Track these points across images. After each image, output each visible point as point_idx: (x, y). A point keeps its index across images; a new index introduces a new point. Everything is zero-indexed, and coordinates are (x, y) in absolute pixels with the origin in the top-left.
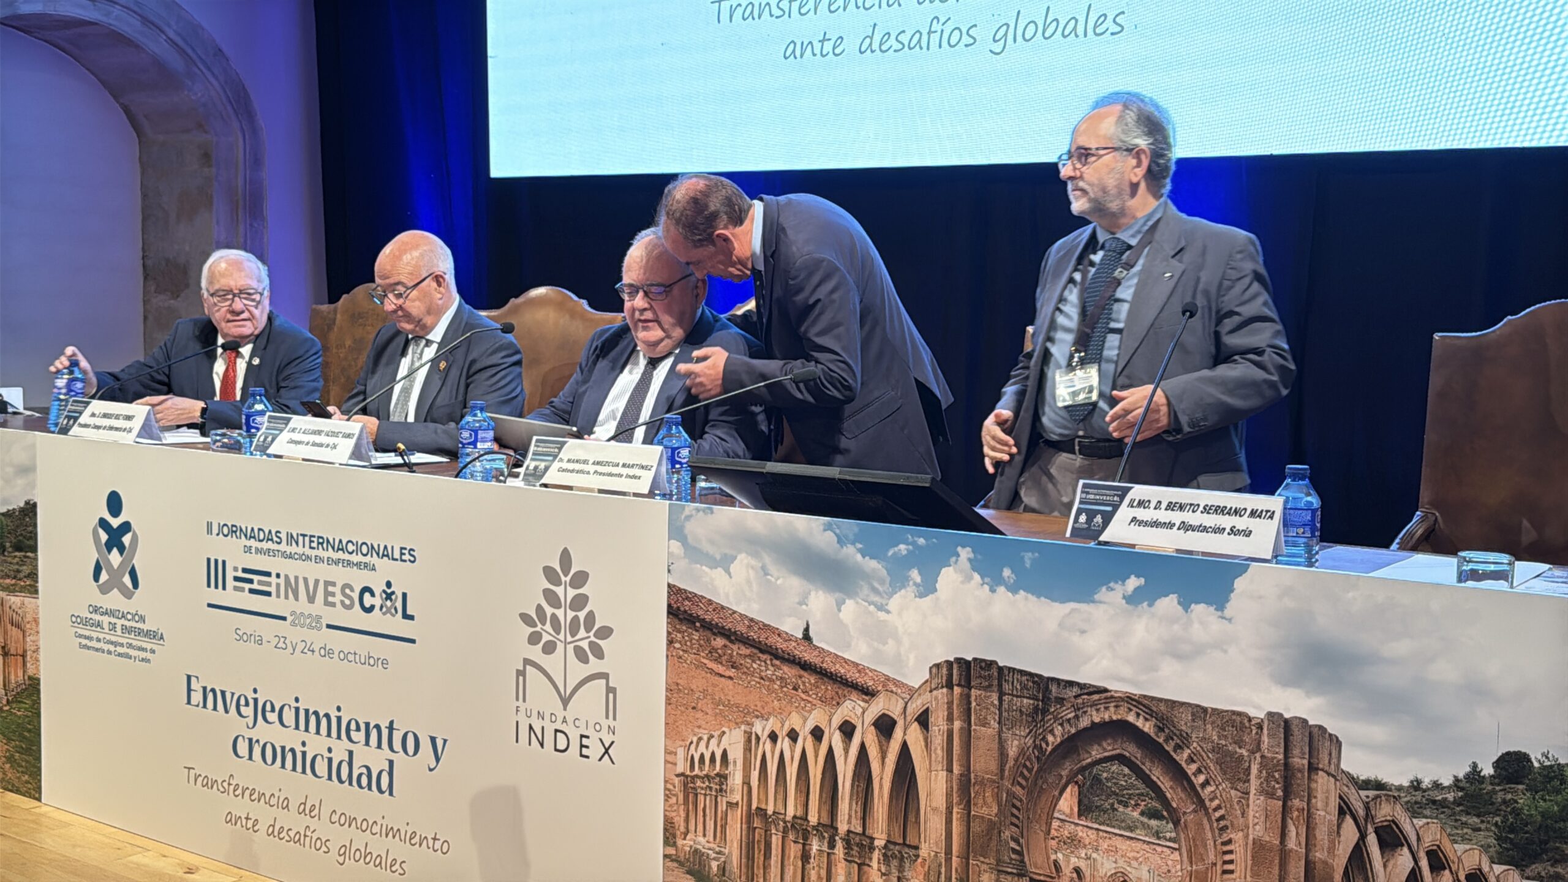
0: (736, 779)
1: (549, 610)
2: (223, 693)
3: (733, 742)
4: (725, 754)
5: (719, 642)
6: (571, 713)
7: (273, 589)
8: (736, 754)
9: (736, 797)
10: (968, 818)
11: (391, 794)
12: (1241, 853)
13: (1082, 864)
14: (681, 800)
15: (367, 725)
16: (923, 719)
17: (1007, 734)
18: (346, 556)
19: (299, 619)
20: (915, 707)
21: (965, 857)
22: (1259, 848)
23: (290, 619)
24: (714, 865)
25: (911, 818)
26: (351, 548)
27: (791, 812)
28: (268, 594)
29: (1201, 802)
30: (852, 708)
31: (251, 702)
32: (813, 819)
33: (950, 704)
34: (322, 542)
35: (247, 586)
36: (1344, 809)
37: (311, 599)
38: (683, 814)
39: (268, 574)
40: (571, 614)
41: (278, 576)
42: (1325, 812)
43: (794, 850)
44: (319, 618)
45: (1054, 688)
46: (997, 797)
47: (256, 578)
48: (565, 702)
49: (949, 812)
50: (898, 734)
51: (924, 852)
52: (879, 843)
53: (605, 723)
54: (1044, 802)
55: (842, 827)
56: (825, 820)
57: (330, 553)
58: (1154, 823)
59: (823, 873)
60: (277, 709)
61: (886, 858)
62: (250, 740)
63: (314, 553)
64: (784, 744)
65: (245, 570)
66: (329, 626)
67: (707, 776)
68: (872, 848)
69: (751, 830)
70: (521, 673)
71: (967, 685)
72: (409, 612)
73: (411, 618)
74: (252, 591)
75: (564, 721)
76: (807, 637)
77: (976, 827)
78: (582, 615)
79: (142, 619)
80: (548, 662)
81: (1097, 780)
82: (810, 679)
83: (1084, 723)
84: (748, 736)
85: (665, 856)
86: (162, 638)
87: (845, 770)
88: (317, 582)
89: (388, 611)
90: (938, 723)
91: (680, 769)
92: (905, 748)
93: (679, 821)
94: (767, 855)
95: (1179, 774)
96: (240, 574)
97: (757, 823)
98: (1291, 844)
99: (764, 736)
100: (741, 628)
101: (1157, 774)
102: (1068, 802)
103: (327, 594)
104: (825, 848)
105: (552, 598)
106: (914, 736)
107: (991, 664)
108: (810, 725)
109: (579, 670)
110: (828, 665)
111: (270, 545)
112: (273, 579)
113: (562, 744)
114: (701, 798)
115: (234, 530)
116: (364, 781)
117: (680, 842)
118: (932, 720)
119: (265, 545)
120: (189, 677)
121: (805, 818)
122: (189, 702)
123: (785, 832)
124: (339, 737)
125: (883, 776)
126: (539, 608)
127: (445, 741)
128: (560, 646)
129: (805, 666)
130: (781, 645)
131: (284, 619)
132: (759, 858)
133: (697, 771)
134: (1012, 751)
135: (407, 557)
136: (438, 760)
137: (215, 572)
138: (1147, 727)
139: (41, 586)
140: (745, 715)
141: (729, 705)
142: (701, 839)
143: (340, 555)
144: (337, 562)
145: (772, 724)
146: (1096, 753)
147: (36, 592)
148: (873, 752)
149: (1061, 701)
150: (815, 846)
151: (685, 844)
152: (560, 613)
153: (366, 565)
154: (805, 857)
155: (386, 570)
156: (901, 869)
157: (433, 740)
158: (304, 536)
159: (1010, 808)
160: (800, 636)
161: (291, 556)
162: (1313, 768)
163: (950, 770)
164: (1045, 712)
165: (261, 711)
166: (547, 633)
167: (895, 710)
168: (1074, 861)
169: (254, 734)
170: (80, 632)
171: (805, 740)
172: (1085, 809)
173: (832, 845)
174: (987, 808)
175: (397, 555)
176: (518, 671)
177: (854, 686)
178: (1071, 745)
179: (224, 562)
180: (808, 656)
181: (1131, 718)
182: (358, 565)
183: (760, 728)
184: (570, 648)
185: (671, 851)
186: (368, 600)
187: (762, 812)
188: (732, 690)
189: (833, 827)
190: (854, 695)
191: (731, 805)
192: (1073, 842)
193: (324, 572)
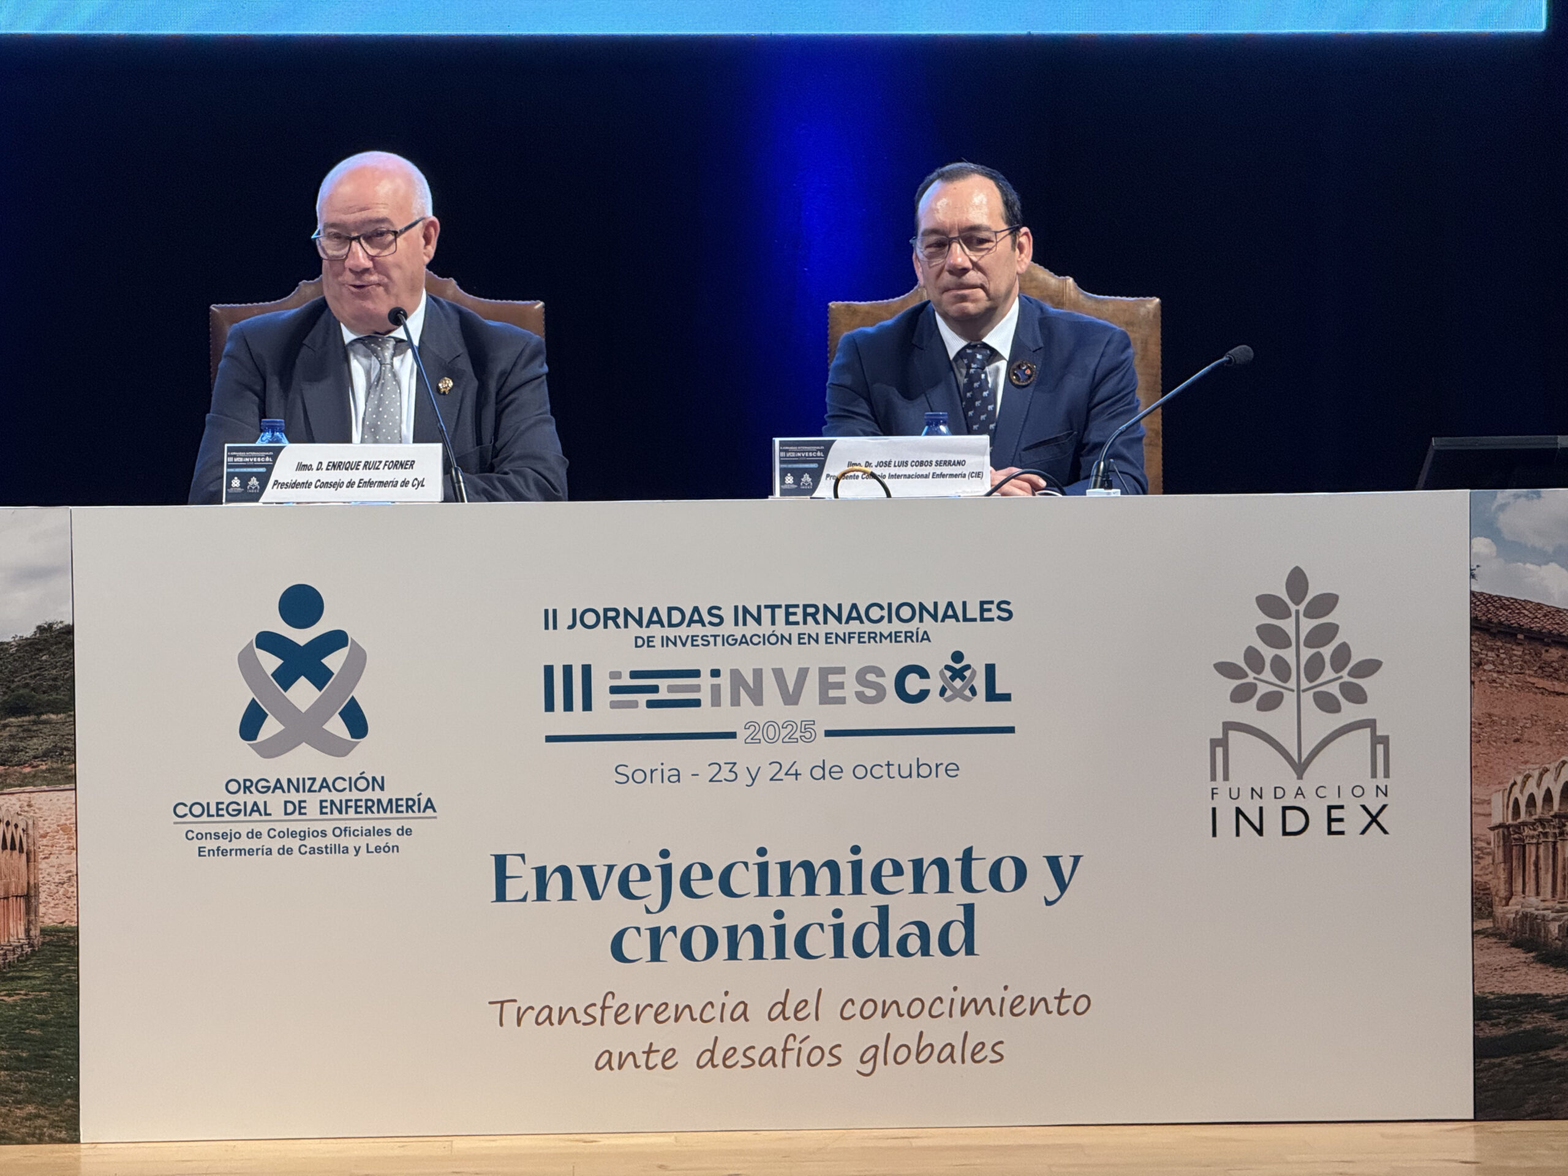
91: (1497, 819)
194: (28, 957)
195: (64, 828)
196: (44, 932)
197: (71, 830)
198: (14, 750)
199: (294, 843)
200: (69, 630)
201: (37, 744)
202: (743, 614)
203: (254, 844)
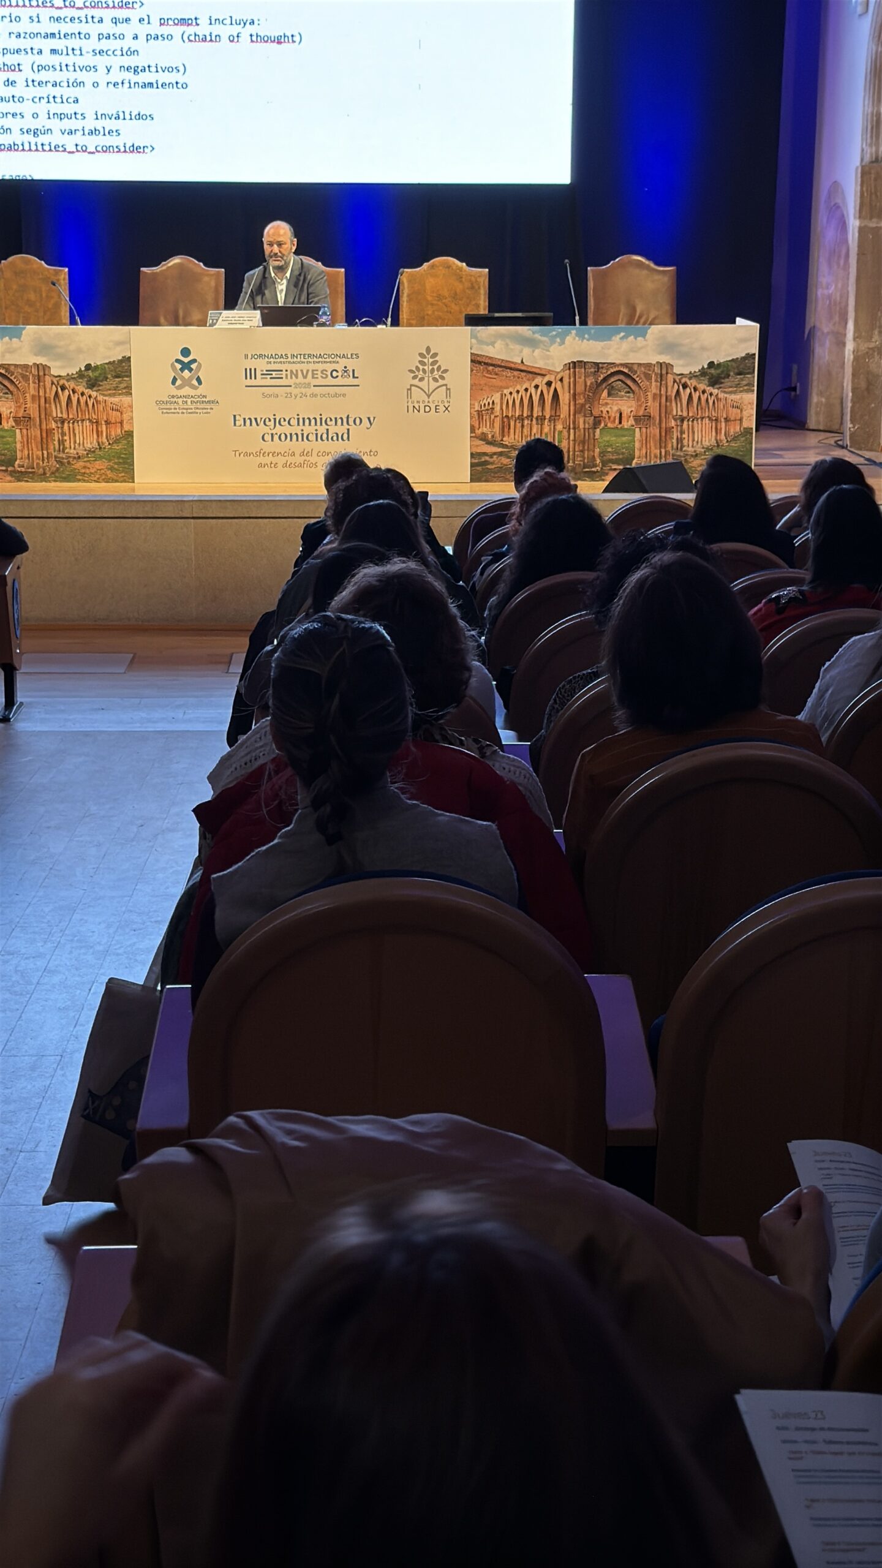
0: (497, 408)
1: (421, 367)
2: (256, 419)
3: (497, 397)
4: (493, 402)
5: (491, 368)
6: (430, 400)
7: (284, 376)
8: (497, 401)
9: (498, 414)
10: (575, 404)
11: (349, 440)
12: (650, 398)
13: (609, 410)
14: (477, 418)
15: (336, 419)
16: (561, 380)
17: (587, 380)
18: (324, 360)
19: (297, 386)
20: (559, 377)
21: (575, 415)
22: (655, 395)
23: (293, 386)
24: (490, 436)
25: (558, 407)
26: (325, 356)
27: (517, 415)
28: (282, 378)
29: (640, 387)
30: (538, 380)
31: (273, 420)
32: (525, 415)
33: (570, 374)
34: (309, 356)
35: (269, 376)
36: (675, 381)
37: (305, 377)
38: (477, 423)
39: (281, 371)
40: (431, 367)
41: (286, 371)
42: (670, 384)
43: (519, 425)
44: (309, 384)
45: (600, 365)
46: (584, 397)
47: (273, 373)
48: (429, 396)
49: (570, 404)
50: (553, 386)
51: (562, 416)
52: (548, 417)
53: (445, 401)
54: (598, 396)
55: (535, 415)
56: (529, 414)
57: (315, 359)
58: (628, 395)
59: (529, 430)
60: (287, 420)
61: (550, 421)
62: (272, 434)
63: (306, 360)
64: (515, 395)
65: (267, 371)
66: (314, 386)
67: (487, 410)
68: (545, 419)
69: (503, 422)
70: (410, 389)
71: (574, 367)
72: (356, 376)
73: (357, 377)
74: (271, 378)
75: (429, 402)
76: (522, 362)
77: (577, 406)
78: (435, 367)
79: (205, 397)
80: (420, 384)
81: (613, 387)
82: (523, 374)
83: (609, 373)
84: (502, 395)
85: (471, 437)
86: (217, 402)
87: (536, 399)
88: (308, 371)
89: (345, 376)
90: (566, 380)
91: (476, 409)
92: (555, 389)
93: (477, 426)
94: (509, 428)
95: (634, 381)
96: (265, 372)
97: (505, 420)
98: (662, 392)
99: (508, 394)
100: (499, 363)
101: (629, 382)
102: (605, 393)
103: (313, 374)
104: (529, 422)
105: (422, 363)
106: (559, 385)
107: (581, 362)
108: (524, 388)
109: (433, 385)
110: (529, 369)
111: (282, 360)
112: (284, 373)
113: (427, 409)
114: (484, 417)
115: (260, 356)
116: (335, 438)
117: (477, 431)
118: (564, 379)
119: (279, 360)
120: (235, 416)
121: (522, 415)
122: (235, 424)
123: (515, 421)
124: (321, 424)
125: (548, 398)
126: (418, 368)
127: (374, 418)
128: (426, 379)
129: (522, 371)
130: (513, 366)
131: (291, 386)
132: (506, 430)
133: (483, 408)
134: (588, 384)
135: (354, 356)
136: (371, 424)
137: (250, 373)
138: (626, 370)
139: (133, 392)
140: (500, 388)
141: (495, 386)
142: (485, 429)
143: (320, 359)
144: (319, 362)
145: (511, 390)
146: (612, 380)
147: (131, 394)
148: (545, 392)
149: (602, 368)
150: (526, 422)
151: (479, 432)
152: (426, 368)
153: (334, 362)
154: (523, 426)
155: (343, 362)
156: (554, 422)
157: (369, 418)
158: (300, 355)
159: (588, 400)
160: (520, 362)
161: (294, 363)
162: (667, 373)
163: (570, 392)
164: (598, 371)
165: (278, 422)
166: (421, 374)
167: (552, 378)
168: (607, 409)
169: (274, 432)
170: (162, 407)
171: (522, 392)
172: (609, 395)
173: (532, 420)
174: (581, 401)
175: (349, 356)
176: (408, 389)
177: (539, 374)
178: (605, 379)
179: (255, 369)
180: (523, 368)
181: (622, 369)
182: (330, 362)
183: (506, 391)
184: (431, 379)
185: (473, 435)
186: (335, 374)
187: (507, 416)
188: (496, 382)
189: (532, 416)
190: (539, 377)
191: (496, 417)
192: (607, 404)
193: (311, 367)
194: (121, 438)
195: (130, 406)
196: (125, 431)
197: (131, 406)
198: (117, 387)
199: (185, 411)
200: (130, 358)
201: (122, 386)
202: (293, 356)
203: (175, 411)
